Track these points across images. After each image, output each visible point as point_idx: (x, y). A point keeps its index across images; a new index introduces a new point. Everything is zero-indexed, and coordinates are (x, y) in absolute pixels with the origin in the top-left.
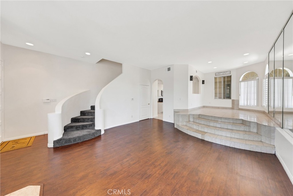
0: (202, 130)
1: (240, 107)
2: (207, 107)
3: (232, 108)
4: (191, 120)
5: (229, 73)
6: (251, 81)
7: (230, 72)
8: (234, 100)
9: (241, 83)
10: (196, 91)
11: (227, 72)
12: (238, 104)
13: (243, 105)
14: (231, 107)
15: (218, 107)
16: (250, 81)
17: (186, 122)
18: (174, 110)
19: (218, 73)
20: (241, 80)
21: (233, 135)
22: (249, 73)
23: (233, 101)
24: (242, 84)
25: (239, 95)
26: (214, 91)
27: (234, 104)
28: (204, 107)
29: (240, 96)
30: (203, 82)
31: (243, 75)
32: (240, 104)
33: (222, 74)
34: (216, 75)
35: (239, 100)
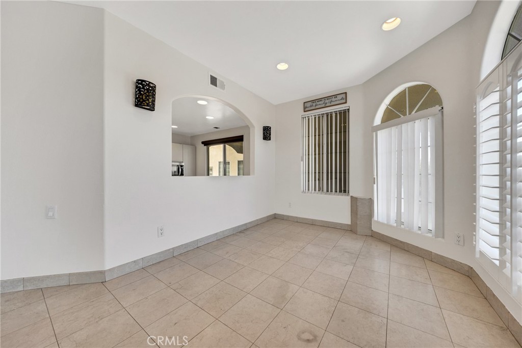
1: (374, 229)
2: (283, 220)
5: (343, 99)
6: (414, 120)
7: (344, 96)
8: (358, 198)
9: (379, 132)
11: (336, 96)
12: (370, 215)
13: (385, 221)
15: (313, 221)
16: (410, 124)
19: (310, 103)
20: (378, 120)
23: (354, 200)
24: (382, 135)
25: (370, 180)
28: (275, 217)
29: (375, 185)
30: (267, 133)
31: (382, 102)
32: (375, 218)
33: (323, 106)
34: (307, 109)
35: (371, 201)
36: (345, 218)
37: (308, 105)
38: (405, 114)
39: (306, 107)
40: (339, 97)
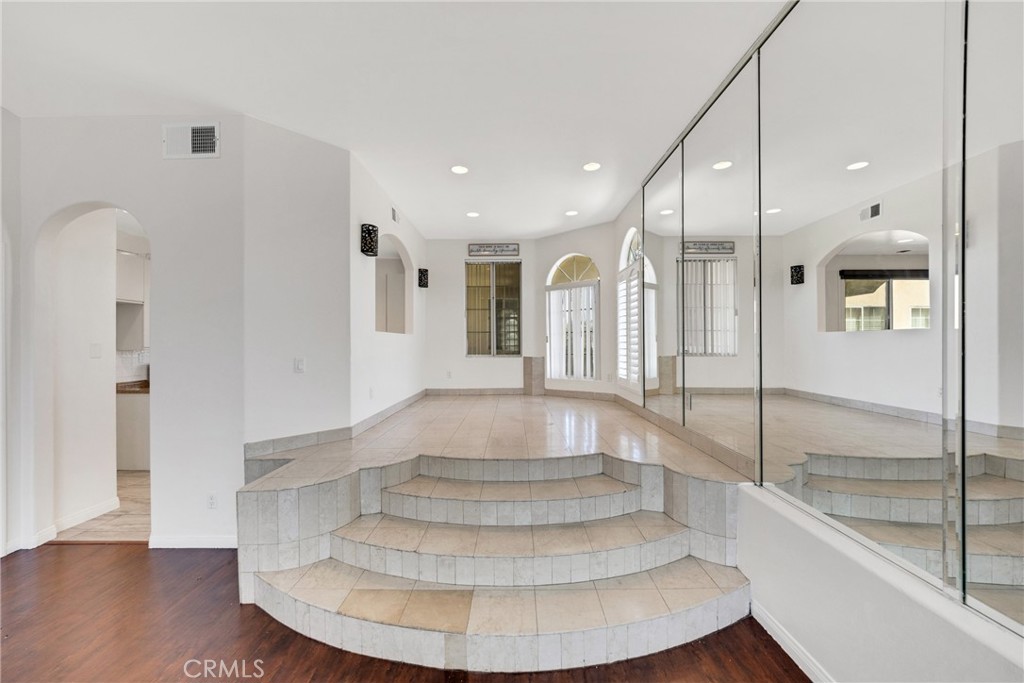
0: (445, 578)
1: (548, 386)
2: (439, 395)
3: (526, 392)
4: (371, 504)
5: (514, 250)
6: (580, 286)
7: (516, 247)
8: (530, 358)
9: (552, 292)
10: (391, 317)
11: (507, 245)
12: (543, 374)
13: (557, 377)
14: (522, 386)
15: (480, 390)
16: (578, 289)
17: (331, 533)
18: (247, 447)
20: (549, 282)
21: (599, 564)
22: (574, 258)
23: (528, 361)
24: (554, 295)
25: (544, 339)
26: (465, 320)
27: (531, 374)
28: (427, 395)
29: (548, 344)
30: (420, 279)
31: (554, 264)
32: (548, 375)
33: (493, 253)
34: (472, 254)
35: (544, 359)
36: (518, 382)
37: (476, 248)
38: (572, 277)
39: (472, 251)
40: (512, 247)
